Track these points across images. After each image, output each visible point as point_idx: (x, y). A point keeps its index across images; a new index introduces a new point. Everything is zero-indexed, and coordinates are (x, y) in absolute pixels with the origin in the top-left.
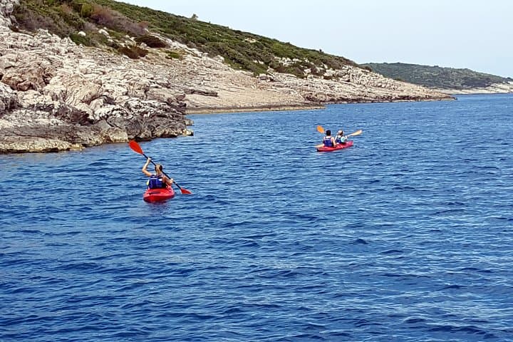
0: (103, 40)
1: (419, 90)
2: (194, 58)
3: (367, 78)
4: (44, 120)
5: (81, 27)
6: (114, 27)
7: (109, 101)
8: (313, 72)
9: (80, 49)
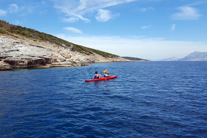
0: (84, 52)
1: (129, 60)
2: (97, 55)
3: (122, 59)
4: (69, 62)
5: (81, 51)
6: (86, 51)
7: (79, 60)
8: (114, 58)
9: (81, 54)
